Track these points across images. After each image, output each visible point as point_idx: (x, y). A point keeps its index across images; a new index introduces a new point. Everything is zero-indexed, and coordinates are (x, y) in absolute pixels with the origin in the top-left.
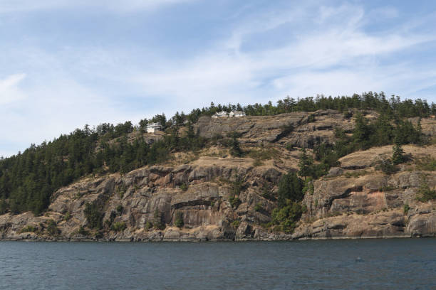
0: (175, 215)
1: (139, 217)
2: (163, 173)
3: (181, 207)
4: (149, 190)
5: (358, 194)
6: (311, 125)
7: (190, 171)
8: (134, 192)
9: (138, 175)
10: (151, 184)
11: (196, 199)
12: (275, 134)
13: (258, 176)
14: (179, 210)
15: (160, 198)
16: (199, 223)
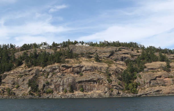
0: (78, 86)
1: (59, 87)
2: (68, 68)
3: (81, 83)
4: (62, 75)
5: (160, 79)
6: (120, 52)
7: (82, 67)
8: (53, 75)
9: (54, 68)
10: (61, 72)
11: (89, 79)
12: (108, 54)
13: (113, 71)
14: (80, 84)
15: (68, 79)
16: (91, 90)
